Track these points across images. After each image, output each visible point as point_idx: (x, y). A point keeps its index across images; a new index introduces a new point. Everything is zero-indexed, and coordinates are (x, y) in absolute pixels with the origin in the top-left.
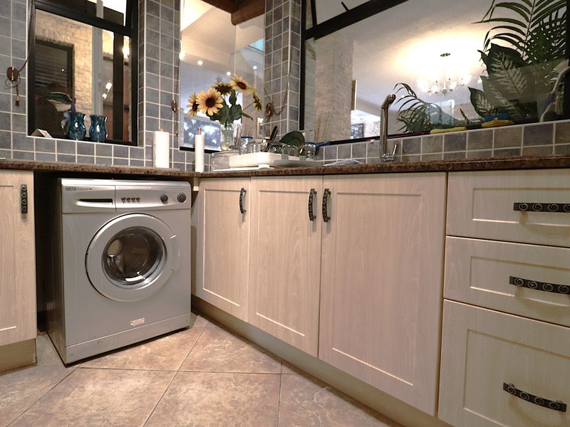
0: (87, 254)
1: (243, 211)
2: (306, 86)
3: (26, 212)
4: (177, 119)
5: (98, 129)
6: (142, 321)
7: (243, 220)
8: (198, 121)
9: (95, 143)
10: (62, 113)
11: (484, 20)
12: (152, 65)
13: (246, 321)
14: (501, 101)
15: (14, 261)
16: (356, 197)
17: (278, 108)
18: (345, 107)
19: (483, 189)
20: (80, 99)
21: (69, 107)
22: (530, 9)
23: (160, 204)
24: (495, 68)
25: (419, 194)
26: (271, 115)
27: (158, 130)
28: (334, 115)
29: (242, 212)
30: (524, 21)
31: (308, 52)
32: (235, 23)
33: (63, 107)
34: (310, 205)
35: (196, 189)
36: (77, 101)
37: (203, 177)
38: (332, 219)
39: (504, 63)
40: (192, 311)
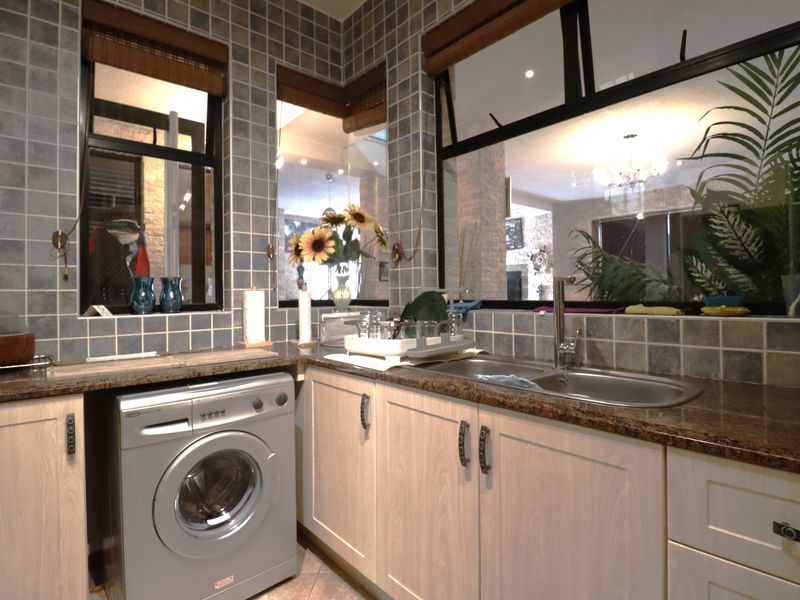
0: (154, 500)
1: (365, 425)
2: (446, 219)
3: (74, 452)
4: (274, 267)
5: (171, 294)
6: (230, 580)
7: (367, 437)
8: (303, 223)
9: (167, 315)
10: (127, 246)
11: (695, 156)
12: (241, 203)
13: (375, 582)
14: (728, 270)
15: (58, 523)
16: (528, 446)
17: (409, 250)
18: (498, 214)
19: (722, 485)
20: (150, 223)
21: (136, 236)
22: (762, 142)
23: (253, 414)
24: (715, 224)
25: (623, 466)
26: (400, 259)
27: (248, 286)
28: (483, 227)
29: (365, 427)
30: (754, 158)
31: (446, 175)
32: (347, 131)
33: (128, 238)
34: (461, 445)
35: (300, 377)
36: (147, 226)
37: (309, 363)
38: (493, 466)
39: (727, 217)
40: (298, 541)
